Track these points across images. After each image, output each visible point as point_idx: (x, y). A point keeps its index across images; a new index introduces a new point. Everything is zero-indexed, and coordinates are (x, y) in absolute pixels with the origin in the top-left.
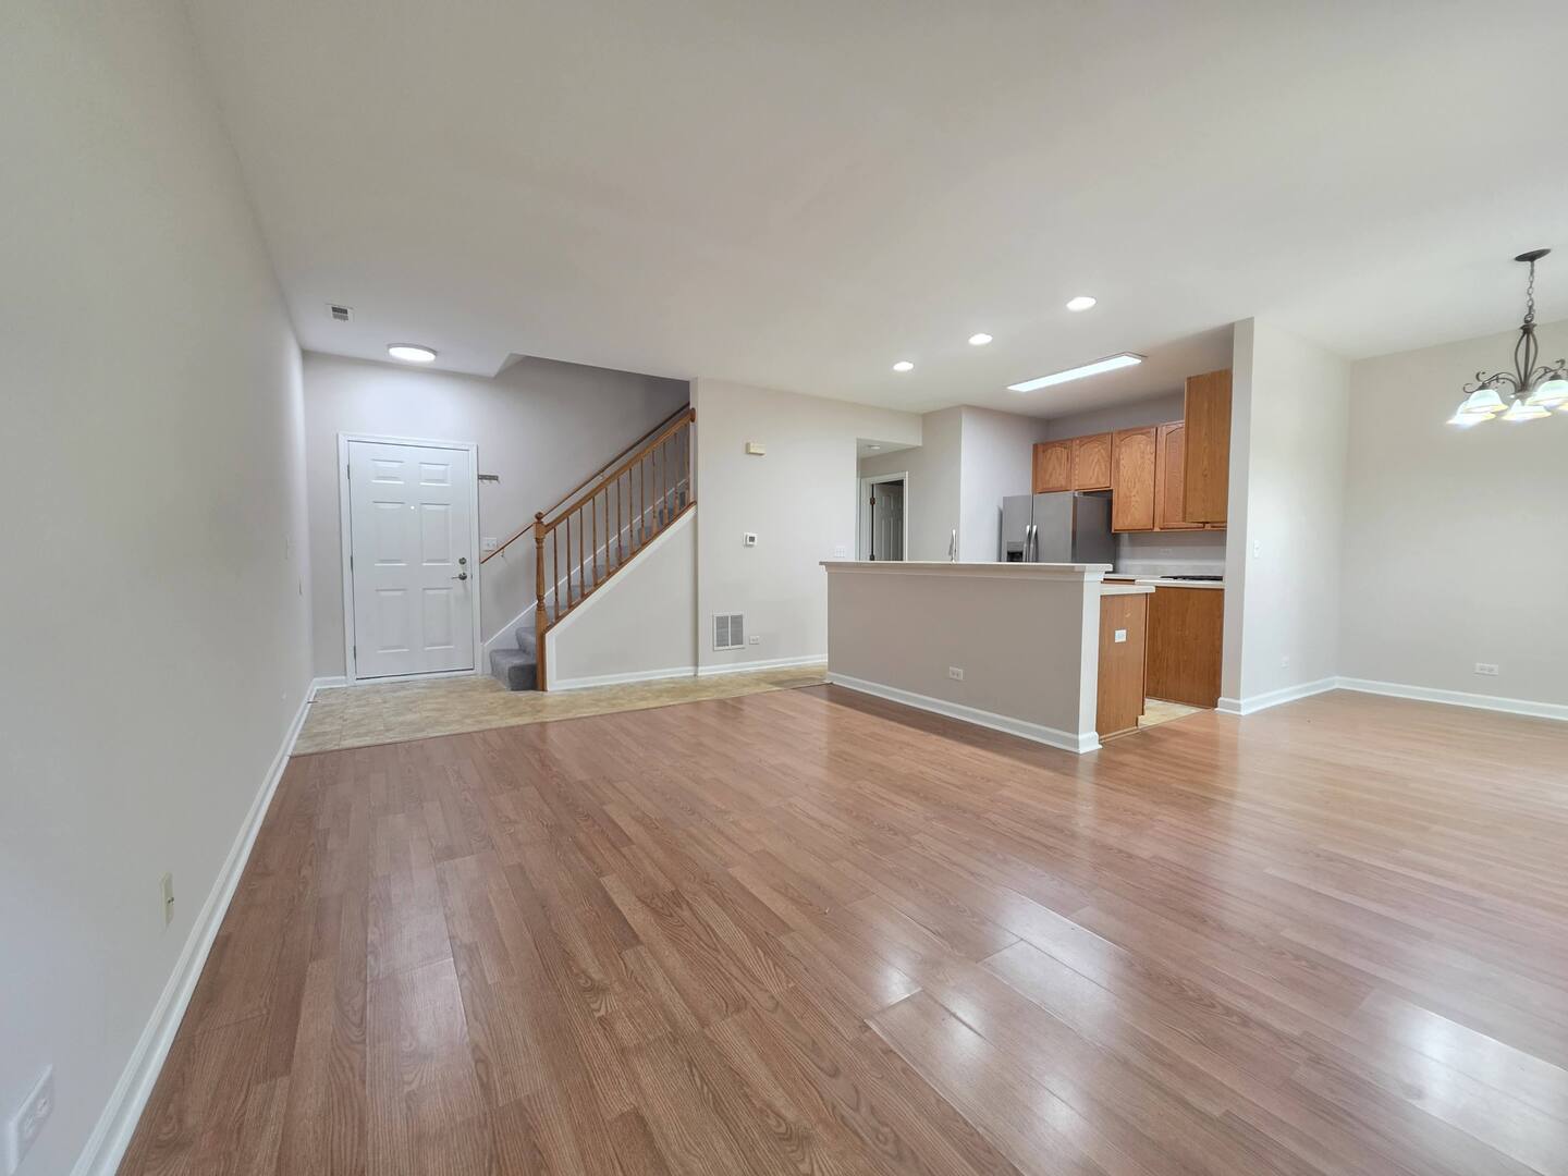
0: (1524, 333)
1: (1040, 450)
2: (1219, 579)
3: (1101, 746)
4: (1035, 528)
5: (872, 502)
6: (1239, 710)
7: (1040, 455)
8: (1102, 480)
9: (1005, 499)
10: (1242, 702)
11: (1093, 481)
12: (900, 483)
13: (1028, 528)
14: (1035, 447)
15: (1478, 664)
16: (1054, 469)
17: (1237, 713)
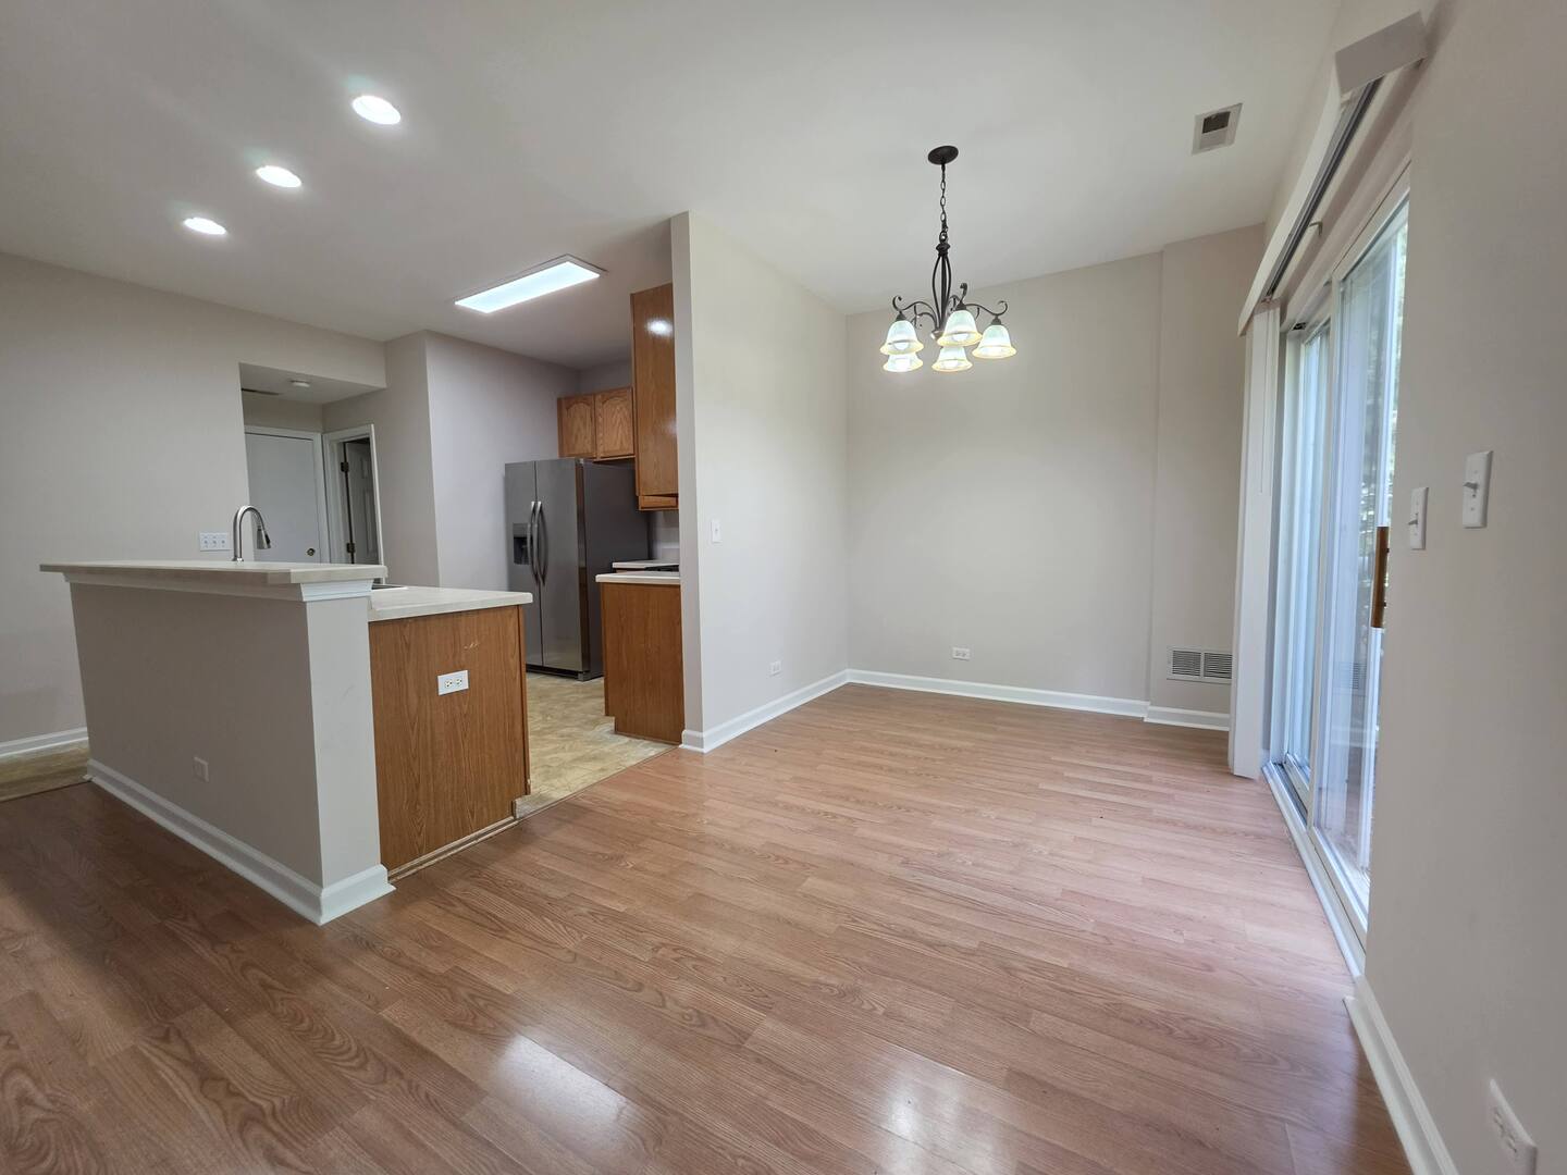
0: (940, 255)
1: (564, 405)
2: (675, 568)
3: (393, 888)
4: (539, 503)
5: (344, 467)
6: (702, 747)
7: (565, 412)
8: (625, 445)
9: (508, 467)
10: (705, 735)
11: (618, 447)
12: (366, 442)
13: (533, 503)
14: (559, 401)
15: (955, 649)
16: (579, 430)
17: (699, 749)
